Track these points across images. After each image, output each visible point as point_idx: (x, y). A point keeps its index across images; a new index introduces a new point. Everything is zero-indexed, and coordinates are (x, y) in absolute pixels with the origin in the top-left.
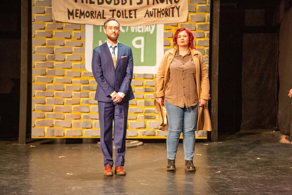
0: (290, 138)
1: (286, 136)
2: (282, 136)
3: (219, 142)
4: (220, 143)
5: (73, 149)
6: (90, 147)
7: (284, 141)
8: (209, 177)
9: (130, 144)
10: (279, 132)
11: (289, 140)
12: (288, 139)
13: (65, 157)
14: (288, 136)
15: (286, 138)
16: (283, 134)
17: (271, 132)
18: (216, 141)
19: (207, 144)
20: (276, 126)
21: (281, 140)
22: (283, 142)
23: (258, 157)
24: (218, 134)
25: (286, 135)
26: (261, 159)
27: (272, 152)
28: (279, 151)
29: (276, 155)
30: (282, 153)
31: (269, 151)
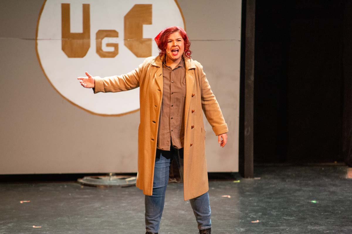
2: (348, 169)
3: (256, 178)
4: (256, 180)
5: (41, 189)
6: (66, 186)
8: (242, 230)
9: (126, 181)
10: (343, 163)
13: (29, 201)
17: (331, 164)
18: (251, 177)
19: (239, 181)
21: (347, 176)
22: (350, 177)
23: (313, 200)
24: (254, 166)
26: (318, 202)
27: (334, 193)
28: (344, 190)
29: (340, 197)
30: (348, 194)
31: (329, 191)
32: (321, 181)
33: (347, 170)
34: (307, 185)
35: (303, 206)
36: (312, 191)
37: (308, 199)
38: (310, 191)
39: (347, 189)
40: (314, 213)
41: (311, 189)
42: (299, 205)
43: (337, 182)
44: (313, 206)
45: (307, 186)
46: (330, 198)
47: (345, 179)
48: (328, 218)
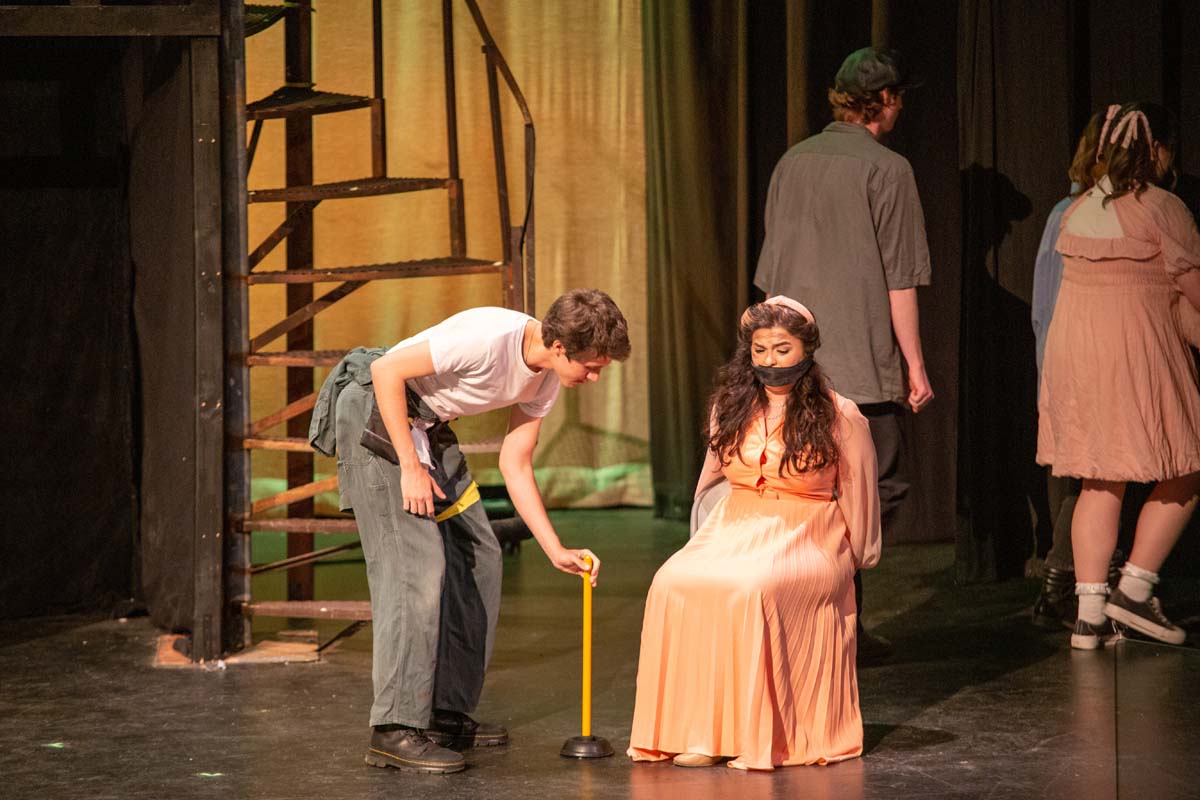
0: (192, 644)
1: (176, 637)
2: (159, 639)
7: (168, 659)
10: (145, 621)
11: (188, 652)
12: (184, 649)
14: (183, 637)
15: (176, 647)
16: (164, 629)
17: (108, 625)
20: (129, 598)
21: (156, 659)
22: (164, 663)
23: (54, 739)
25: (176, 631)
26: (68, 745)
27: (117, 714)
28: (147, 704)
29: (137, 725)
30: (160, 714)
31: (102, 710)
32: (78, 682)
33: (157, 642)
34: (36, 695)
35: (21, 760)
36: (52, 713)
37: (39, 738)
38: (44, 713)
39: (155, 699)
40: (57, 780)
41: (48, 706)
42: (8, 758)
43: (127, 680)
44: (53, 760)
45: (35, 700)
46: (105, 730)
47: (151, 671)
48: (98, 793)
